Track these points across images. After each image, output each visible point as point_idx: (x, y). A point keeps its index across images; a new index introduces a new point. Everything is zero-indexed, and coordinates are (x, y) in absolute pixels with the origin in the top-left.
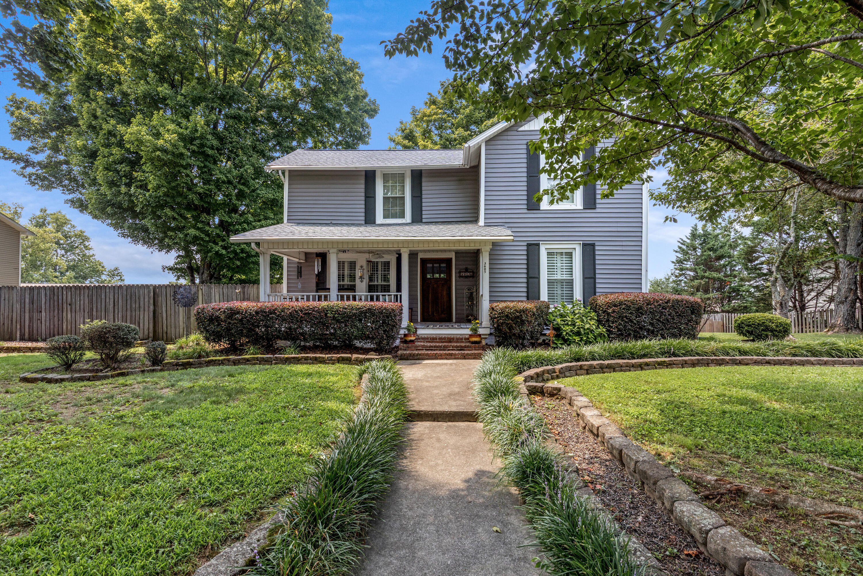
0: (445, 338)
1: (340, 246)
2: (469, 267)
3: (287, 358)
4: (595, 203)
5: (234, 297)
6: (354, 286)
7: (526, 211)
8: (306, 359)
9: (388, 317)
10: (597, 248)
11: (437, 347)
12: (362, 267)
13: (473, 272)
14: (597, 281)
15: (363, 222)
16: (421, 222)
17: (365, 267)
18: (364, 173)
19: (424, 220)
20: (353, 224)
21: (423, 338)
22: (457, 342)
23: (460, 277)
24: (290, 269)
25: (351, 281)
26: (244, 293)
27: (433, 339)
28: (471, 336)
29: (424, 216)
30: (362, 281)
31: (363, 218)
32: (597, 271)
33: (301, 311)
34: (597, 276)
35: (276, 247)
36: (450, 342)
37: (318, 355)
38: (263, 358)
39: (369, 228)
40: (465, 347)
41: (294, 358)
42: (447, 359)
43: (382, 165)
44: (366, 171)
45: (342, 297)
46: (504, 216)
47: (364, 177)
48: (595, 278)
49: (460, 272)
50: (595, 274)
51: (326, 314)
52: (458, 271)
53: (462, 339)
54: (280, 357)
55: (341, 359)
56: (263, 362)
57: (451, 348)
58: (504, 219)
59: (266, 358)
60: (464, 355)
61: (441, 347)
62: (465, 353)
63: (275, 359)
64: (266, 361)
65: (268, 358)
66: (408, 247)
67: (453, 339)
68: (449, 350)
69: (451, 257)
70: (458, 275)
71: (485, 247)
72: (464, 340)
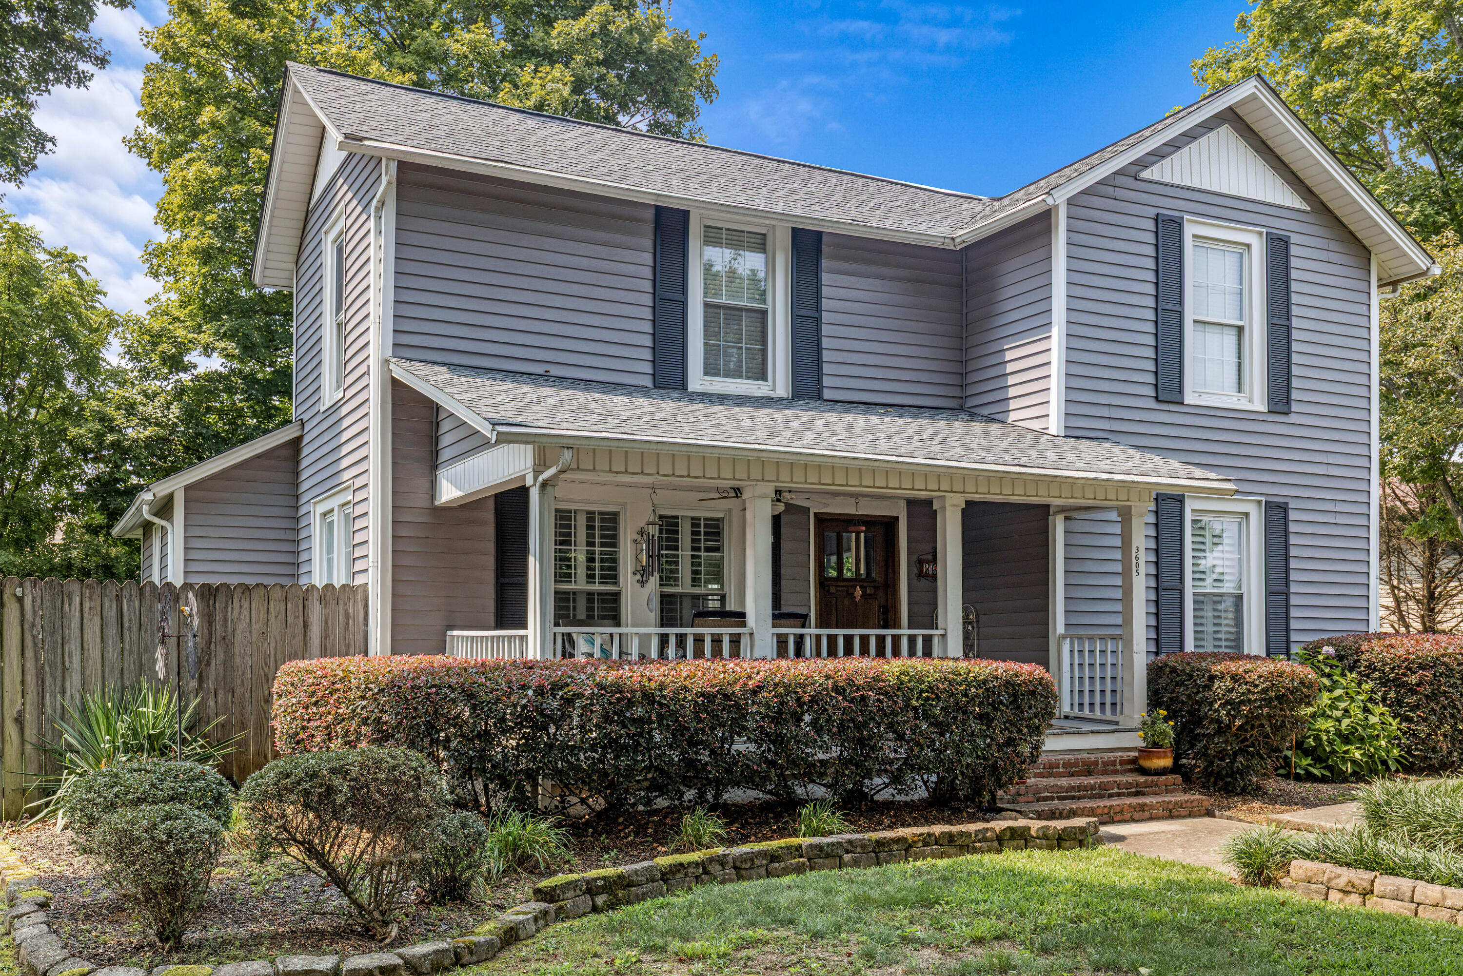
3: (879, 843)
4: (1288, 401)
6: (616, 597)
7: (1153, 404)
8: (928, 840)
10: (1292, 515)
12: (642, 533)
14: (1294, 600)
15: (648, 382)
16: (819, 398)
18: (650, 215)
19: (826, 395)
20: (618, 386)
22: (1105, 773)
23: (920, 576)
25: (604, 579)
26: (211, 618)
28: (1145, 752)
29: (826, 382)
30: (642, 583)
31: (648, 368)
32: (1294, 576)
34: (1294, 588)
36: (1089, 773)
37: (955, 829)
38: (819, 848)
39: (667, 407)
44: (658, 208)
46: (1105, 413)
47: (649, 228)
48: (1287, 595)
49: (921, 563)
50: (1287, 582)
52: (915, 558)
53: (1114, 763)
54: (860, 840)
55: (1008, 834)
56: (820, 860)
57: (1116, 790)
58: (1108, 421)
59: (828, 845)
60: (1171, 807)
61: (1092, 788)
62: (1169, 803)
63: (850, 848)
64: (828, 856)
65: (833, 844)
66: (964, 492)
67: (1096, 763)
68: (1111, 796)
69: (894, 514)
70: (915, 571)
71: (1138, 504)
72: (1118, 767)
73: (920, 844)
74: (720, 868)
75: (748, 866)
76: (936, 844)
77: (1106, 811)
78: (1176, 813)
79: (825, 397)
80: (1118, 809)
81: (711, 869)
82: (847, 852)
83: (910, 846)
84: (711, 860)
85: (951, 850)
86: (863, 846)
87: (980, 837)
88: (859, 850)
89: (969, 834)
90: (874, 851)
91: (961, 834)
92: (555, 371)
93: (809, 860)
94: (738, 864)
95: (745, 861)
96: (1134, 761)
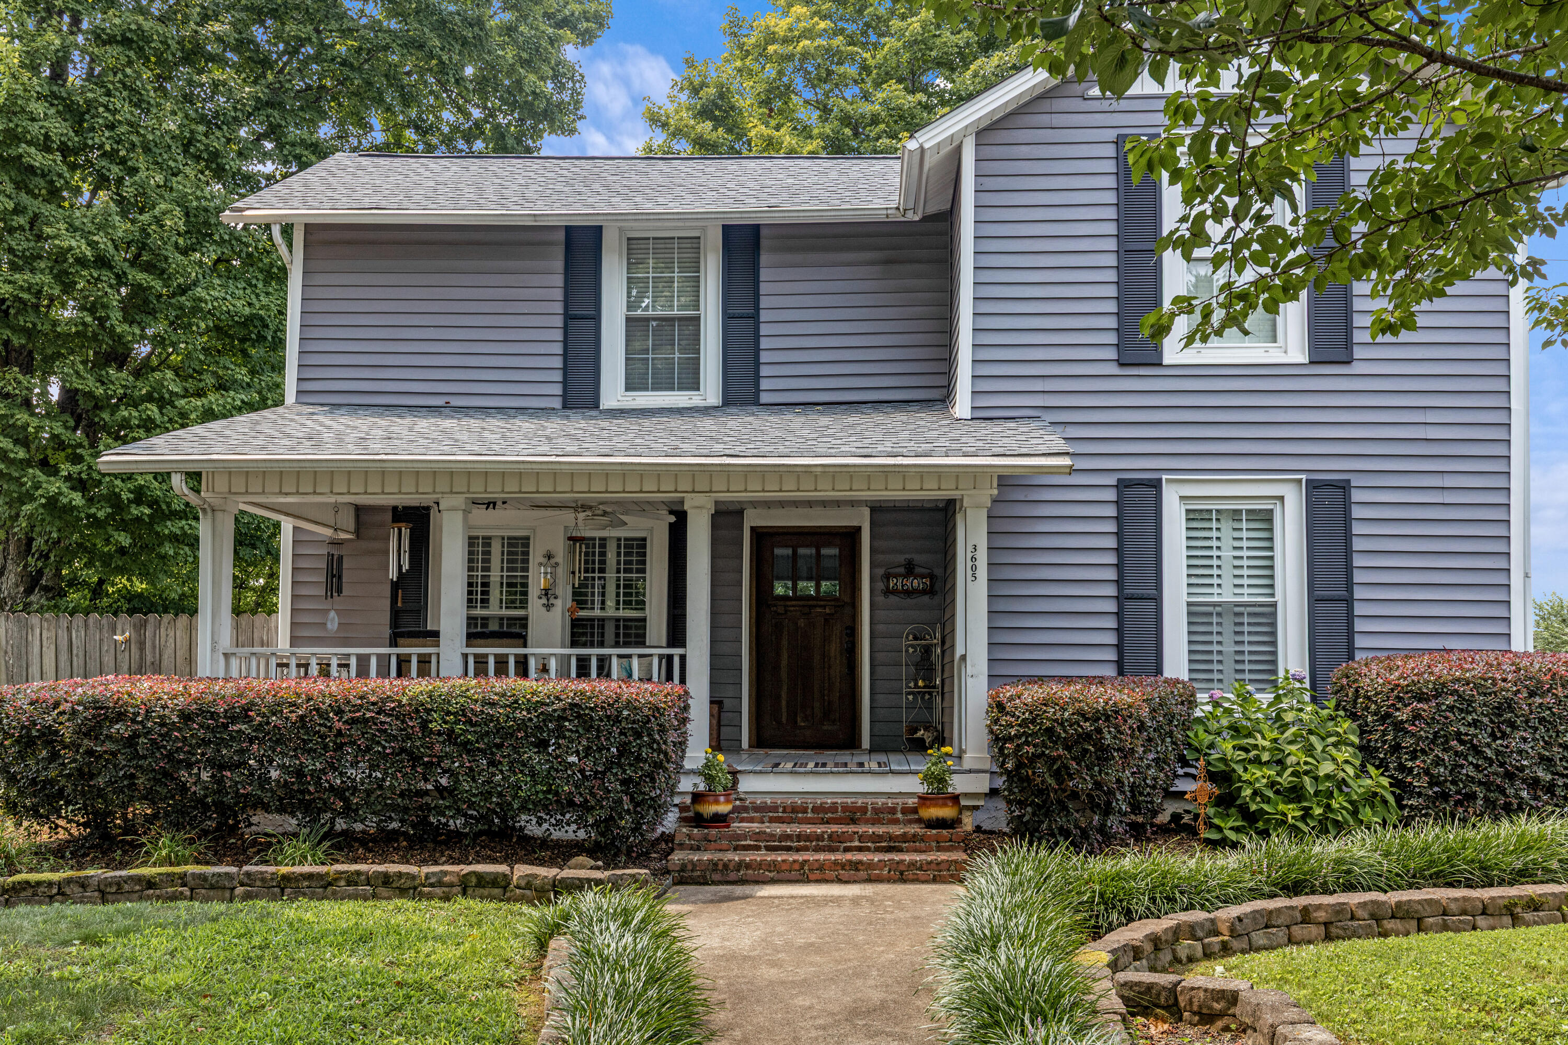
0: (833, 808)
1: (478, 489)
2: (918, 558)
3: (285, 877)
4: (1348, 344)
5: (108, 659)
6: (523, 622)
7: (1114, 369)
8: (352, 879)
9: (639, 735)
10: (1356, 496)
11: (808, 838)
12: (549, 556)
13: (932, 577)
14: (1359, 609)
15: (557, 403)
16: (757, 403)
17: (560, 558)
18: (561, 236)
19: (765, 398)
20: (522, 410)
21: (757, 809)
22: (875, 822)
23: (888, 592)
24: (303, 564)
25: (511, 604)
26: (142, 645)
27: (794, 809)
28: (924, 799)
29: (764, 384)
30: (548, 607)
31: (558, 390)
32: (1358, 577)
33: (339, 712)
34: (1359, 593)
35: (256, 486)
36: (853, 821)
37: (393, 868)
38: (203, 877)
39: (578, 424)
40: (904, 838)
41: (310, 876)
42: (840, 881)
43: (624, 207)
44: (569, 229)
45: (481, 661)
46: (1039, 386)
47: (560, 251)
48: (1349, 601)
49: (887, 577)
50: (1349, 585)
51: (424, 725)
52: (881, 571)
53: (893, 810)
54: (262, 873)
55: (474, 880)
56: (203, 891)
57: (857, 844)
58: (1041, 395)
59: (214, 875)
60: (902, 868)
61: (819, 838)
62: (903, 861)
63: (246, 880)
64: (212, 887)
65: (219, 875)
66: (711, 491)
67: (864, 809)
68: (847, 850)
69: (855, 524)
70: (880, 585)
71: (973, 492)
72: (899, 815)
73: (343, 883)
74: (81, 890)
75: (114, 889)
76: (368, 884)
78: (911, 877)
79: (763, 400)
80: (816, 866)
81: (67, 890)
82: (242, 885)
83: (330, 884)
84: (69, 881)
85: (382, 891)
86: (263, 880)
87: (433, 880)
88: (258, 883)
89: (413, 877)
90: (279, 886)
91: (400, 875)
92: (456, 402)
93: (192, 890)
94: (102, 887)
95: (110, 884)
96: (913, 810)
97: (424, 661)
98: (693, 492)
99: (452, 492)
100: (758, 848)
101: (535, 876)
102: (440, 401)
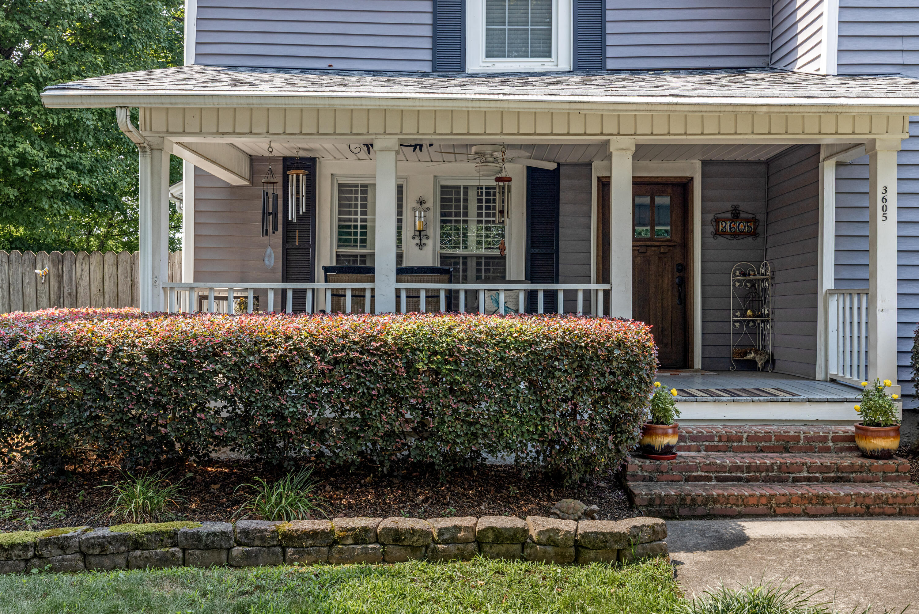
0: (767, 437)
1: (410, 127)
2: (743, 206)
3: (286, 536)
5: (30, 290)
8: (360, 537)
9: (627, 374)
11: (758, 469)
12: (421, 202)
13: (755, 220)
15: (427, 67)
16: (603, 67)
17: (430, 204)
19: (610, 64)
20: (398, 73)
21: (694, 438)
22: (809, 450)
23: (717, 233)
24: (205, 207)
26: (60, 278)
27: (730, 439)
28: (861, 428)
29: (610, 52)
30: (421, 246)
31: (428, 55)
33: (320, 352)
35: (193, 125)
38: (196, 537)
40: (852, 469)
41: (314, 534)
42: (807, 515)
45: (413, 296)
49: (717, 221)
51: (409, 365)
52: (711, 216)
53: (824, 439)
54: (261, 531)
55: (491, 536)
56: (197, 552)
57: (805, 474)
58: (900, 54)
59: (208, 534)
60: (868, 501)
61: (769, 469)
62: (868, 495)
63: (243, 540)
64: (207, 548)
65: (215, 534)
66: (635, 134)
67: (796, 439)
68: (796, 480)
69: (688, 175)
70: (711, 229)
71: (886, 136)
72: (830, 444)
73: (350, 541)
74: (60, 552)
75: (97, 551)
76: (377, 542)
77: (764, 501)
78: (877, 510)
79: (609, 67)
80: (783, 499)
81: (45, 553)
82: (239, 544)
83: (336, 542)
84: (46, 542)
85: (395, 551)
86: (262, 538)
87: (447, 536)
88: (257, 542)
89: (426, 534)
90: (280, 545)
91: (412, 532)
92: (338, 65)
93: (184, 550)
94: (84, 549)
95: (93, 546)
96: (851, 439)
97: (358, 296)
98: (619, 134)
99: (385, 133)
100: (709, 479)
101: (556, 531)
102: (323, 64)
